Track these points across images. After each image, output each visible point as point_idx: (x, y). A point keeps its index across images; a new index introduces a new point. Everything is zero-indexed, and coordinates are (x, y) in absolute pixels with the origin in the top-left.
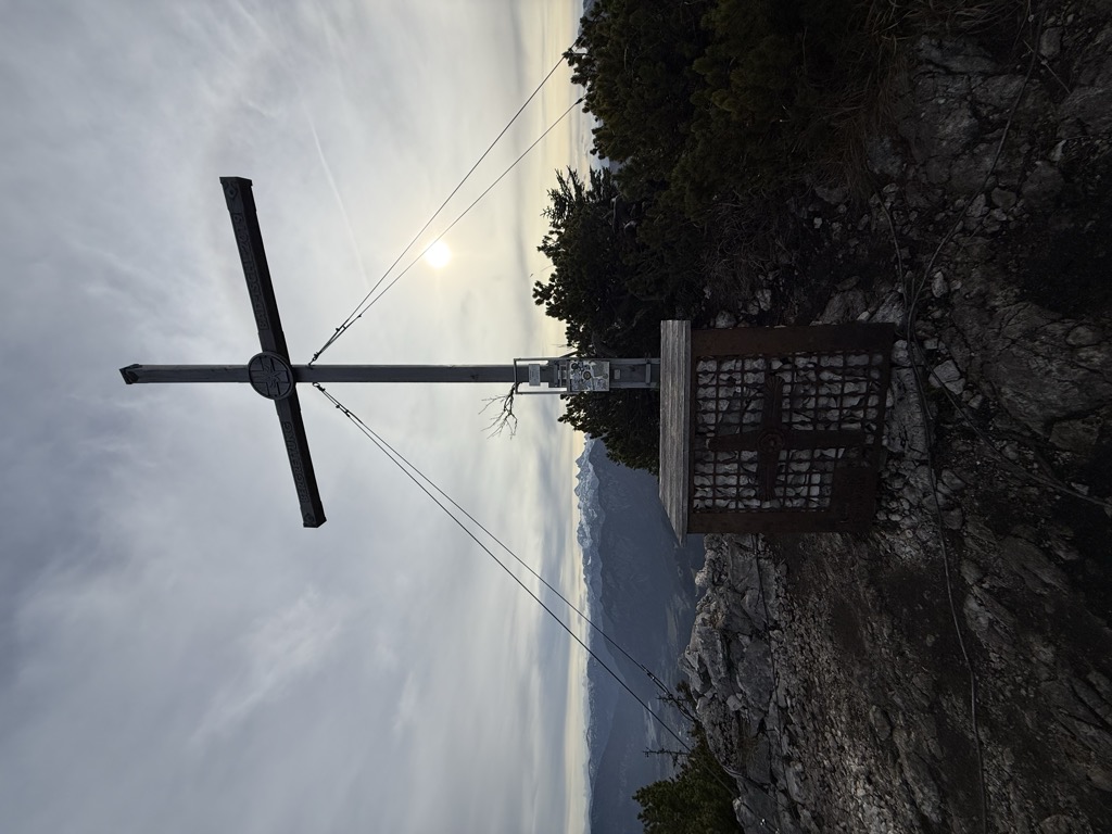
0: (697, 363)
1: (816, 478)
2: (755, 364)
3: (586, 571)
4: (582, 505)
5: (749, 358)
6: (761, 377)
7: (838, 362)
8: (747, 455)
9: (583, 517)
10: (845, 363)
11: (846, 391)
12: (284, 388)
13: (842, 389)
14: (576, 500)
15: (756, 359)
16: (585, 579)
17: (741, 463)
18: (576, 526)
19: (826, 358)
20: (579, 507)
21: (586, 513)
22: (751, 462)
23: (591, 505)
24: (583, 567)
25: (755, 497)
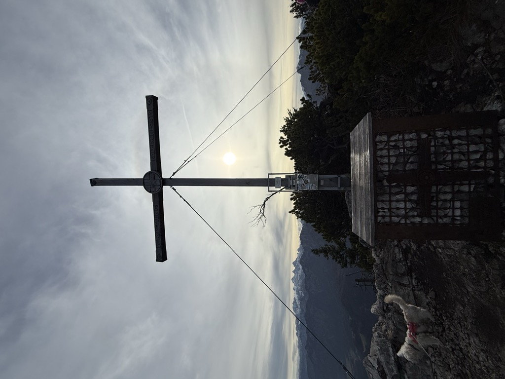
0: (376, 136)
1: (458, 204)
2: (411, 136)
3: (297, 328)
4: (296, 288)
5: (406, 133)
6: (415, 143)
7: (463, 133)
8: (410, 189)
9: (296, 295)
10: (468, 133)
11: (471, 150)
12: (158, 188)
13: (468, 149)
14: (292, 285)
15: (411, 133)
16: (297, 333)
17: (407, 195)
18: (293, 300)
19: (455, 131)
20: (294, 290)
21: (298, 293)
22: (413, 193)
23: (301, 289)
24: (295, 326)
25: (418, 216)
